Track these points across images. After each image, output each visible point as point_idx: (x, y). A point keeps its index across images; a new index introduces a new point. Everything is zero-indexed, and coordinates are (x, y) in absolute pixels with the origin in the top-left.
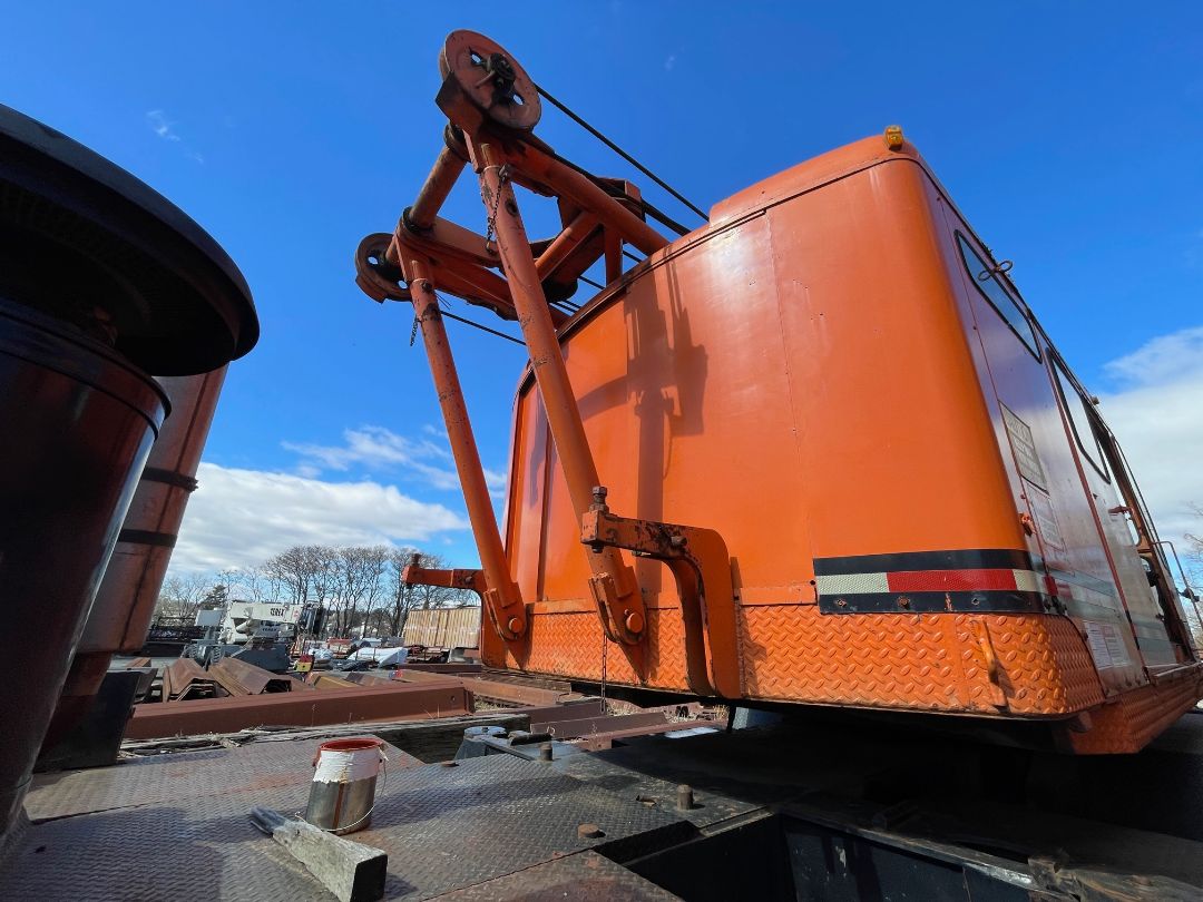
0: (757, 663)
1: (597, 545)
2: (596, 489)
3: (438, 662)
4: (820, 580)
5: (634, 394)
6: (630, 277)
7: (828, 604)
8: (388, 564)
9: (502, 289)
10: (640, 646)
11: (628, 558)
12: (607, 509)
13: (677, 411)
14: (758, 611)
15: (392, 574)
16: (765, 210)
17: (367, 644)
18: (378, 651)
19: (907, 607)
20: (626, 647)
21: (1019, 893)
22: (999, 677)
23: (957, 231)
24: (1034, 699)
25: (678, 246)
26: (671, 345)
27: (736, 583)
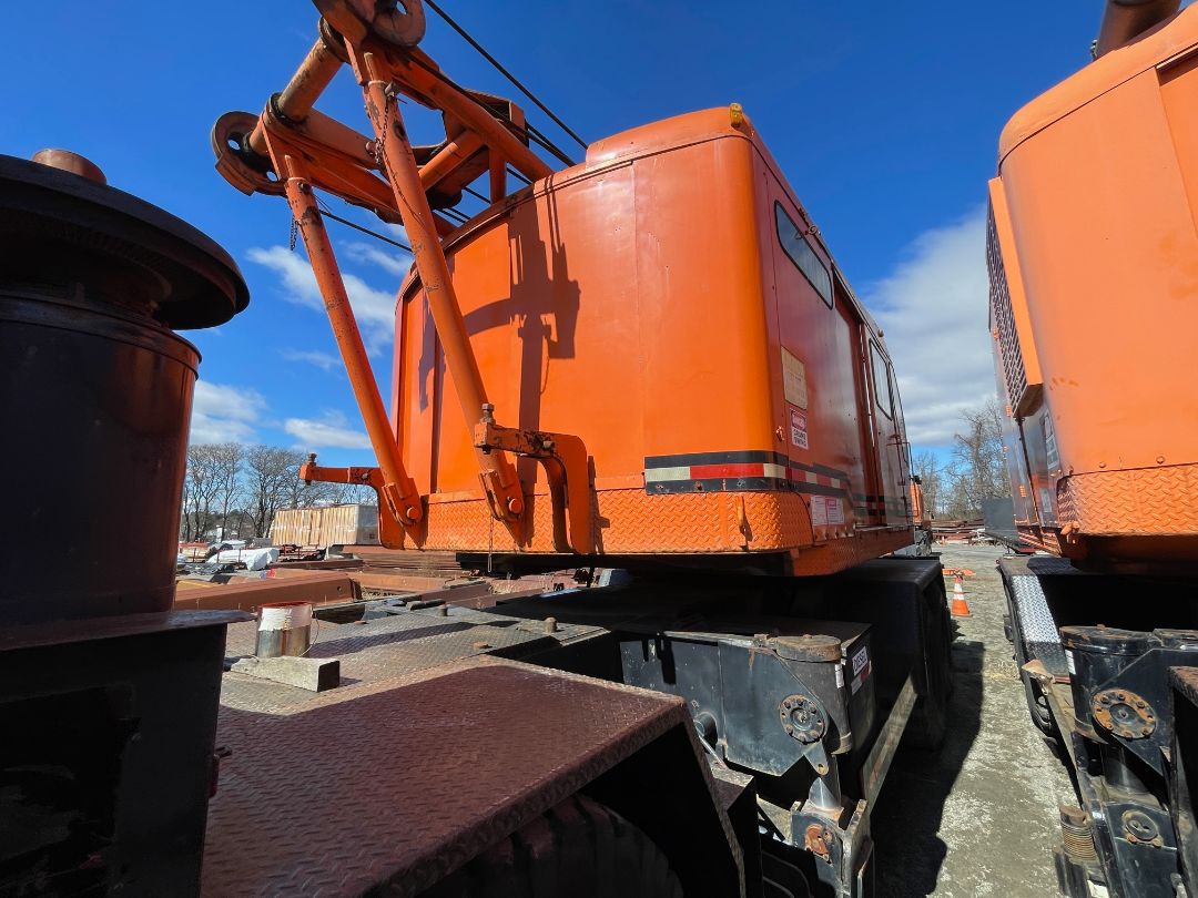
0: (603, 530)
1: (486, 448)
2: (485, 406)
3: (315, 560)
4: (647, 471)
5: (517, 317)
6: (513, 201)
7: (651, 488)
8: (244, 463)
9: (386, 195)
10: (520, 522)
11: (511, 458)
12: (494, 421)
13: (554, 337)
14: (606, 494)
15: (249, 473)
16: (632, 160)
17: (229, 547)
18: (243, 552)
19: (700, 488)
20: (508, 523)
21: (745, 650)
22: (745, 529)
23: (776, 202)
24: (762, 541)
25: (558, 179)
26: (551, 276)
27: (592, 474)
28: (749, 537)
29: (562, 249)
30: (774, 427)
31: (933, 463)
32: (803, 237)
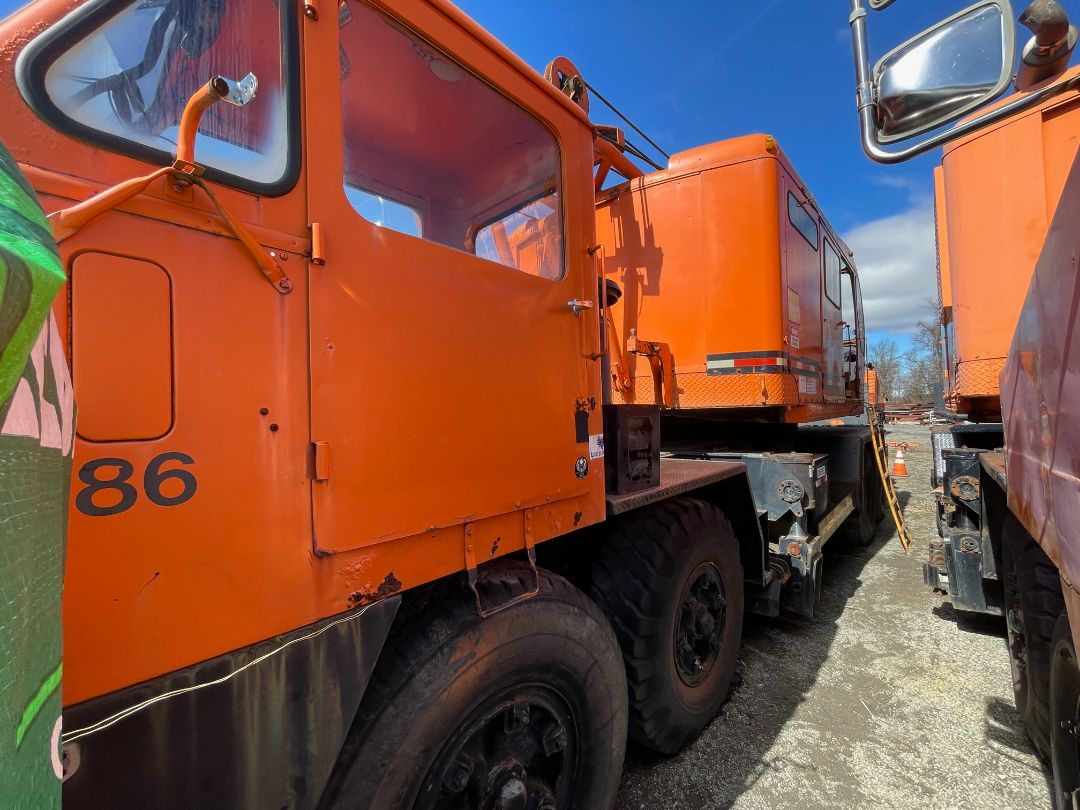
0: (679, 395)
1: (635, 352)
4: (708, 363)
5: (620, 269)
7: (710, 372)
10: (629, 392)
12: (637, 338)
13: (646, 282)
14: (682, 376)
16: (700, 172)
19: (739, 372)
20: (623, 393)
21: (759, 460)
22: (765, 393)
23: (789, 191)
24: (773, 400)
25: (648, 180)
26: (643, 244)
27: (673, 365)
28: (767, 398)
29: (651, 227)
30: (782, 338)
31: (892, 350)
32: (801, 206)
